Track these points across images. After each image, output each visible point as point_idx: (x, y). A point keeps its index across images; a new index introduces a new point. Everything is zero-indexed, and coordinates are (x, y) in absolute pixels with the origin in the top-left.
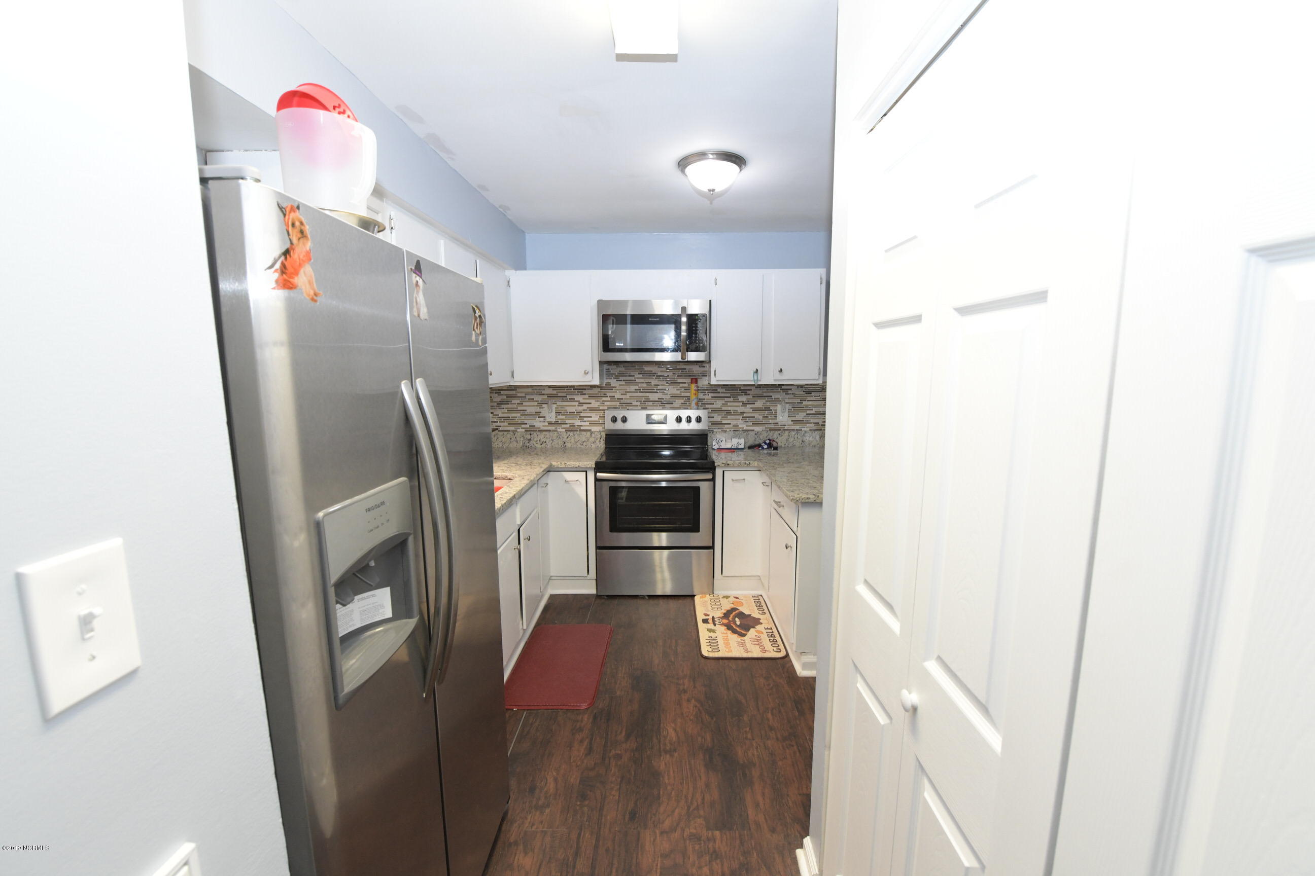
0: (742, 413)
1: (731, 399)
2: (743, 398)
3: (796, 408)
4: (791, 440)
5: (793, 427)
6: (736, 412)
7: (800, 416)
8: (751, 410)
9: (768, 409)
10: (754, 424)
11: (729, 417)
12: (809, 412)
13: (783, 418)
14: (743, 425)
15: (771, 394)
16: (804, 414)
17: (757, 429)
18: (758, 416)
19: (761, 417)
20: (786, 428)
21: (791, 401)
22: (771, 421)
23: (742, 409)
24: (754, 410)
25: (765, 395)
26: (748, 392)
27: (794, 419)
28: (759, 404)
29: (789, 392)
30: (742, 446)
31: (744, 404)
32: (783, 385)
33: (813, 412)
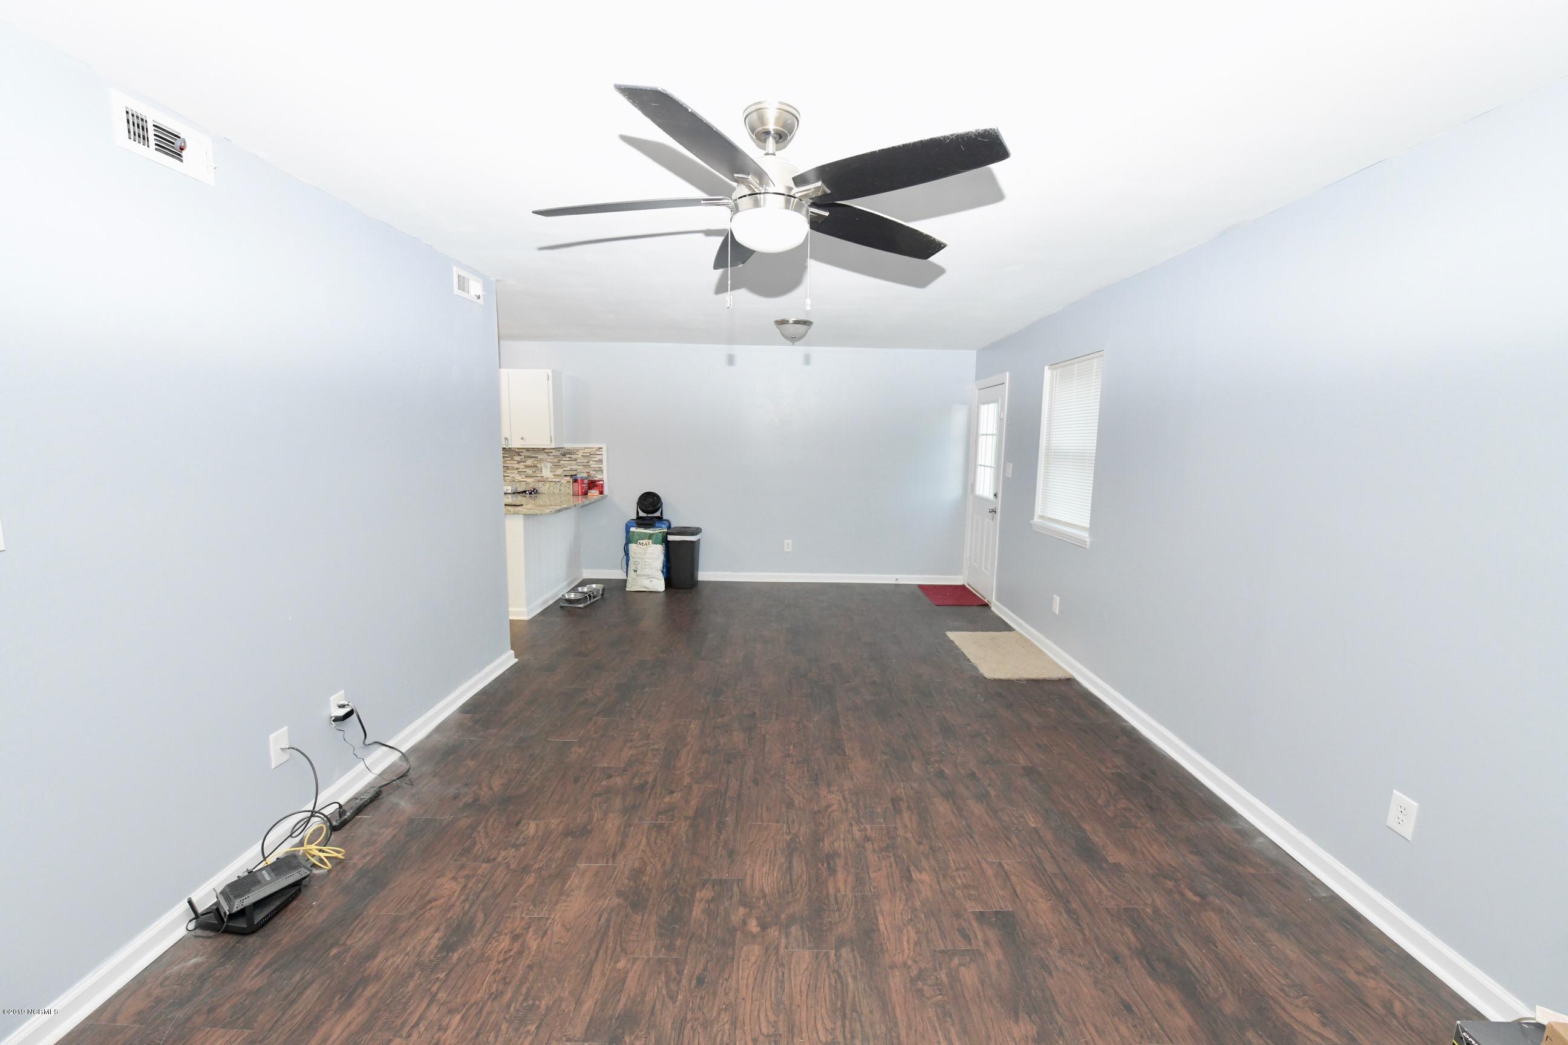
0: (518, 469)
1: (509, 459)
2: (517, 458)
3: (556, 466)
4: (552, 488)
5: (554, 480)
6: (513, 468)
7: (559, 471)
8: (524, 467)
9: (535, 466)
10: (528, 476)
11: (508, 471)
12: (565, 469)
13: (547, 473)
14: (518, 478)
15: (537, 456)
16: (562, 470)
17: (528, 480)
18: (529, 471)
19: (531, 472)
20: (549, 480)
21: (551, 460)
22: (538, 475)
23: (516, 466)
24: (526, 467)
25: (533, 456)
26: (521, 454)
27: (554, 473)
28: (529, 462)
29: (550, 454)
30: (510, 492)
31: (519, 462)
32: (545, 449)
33: (568, 469)
